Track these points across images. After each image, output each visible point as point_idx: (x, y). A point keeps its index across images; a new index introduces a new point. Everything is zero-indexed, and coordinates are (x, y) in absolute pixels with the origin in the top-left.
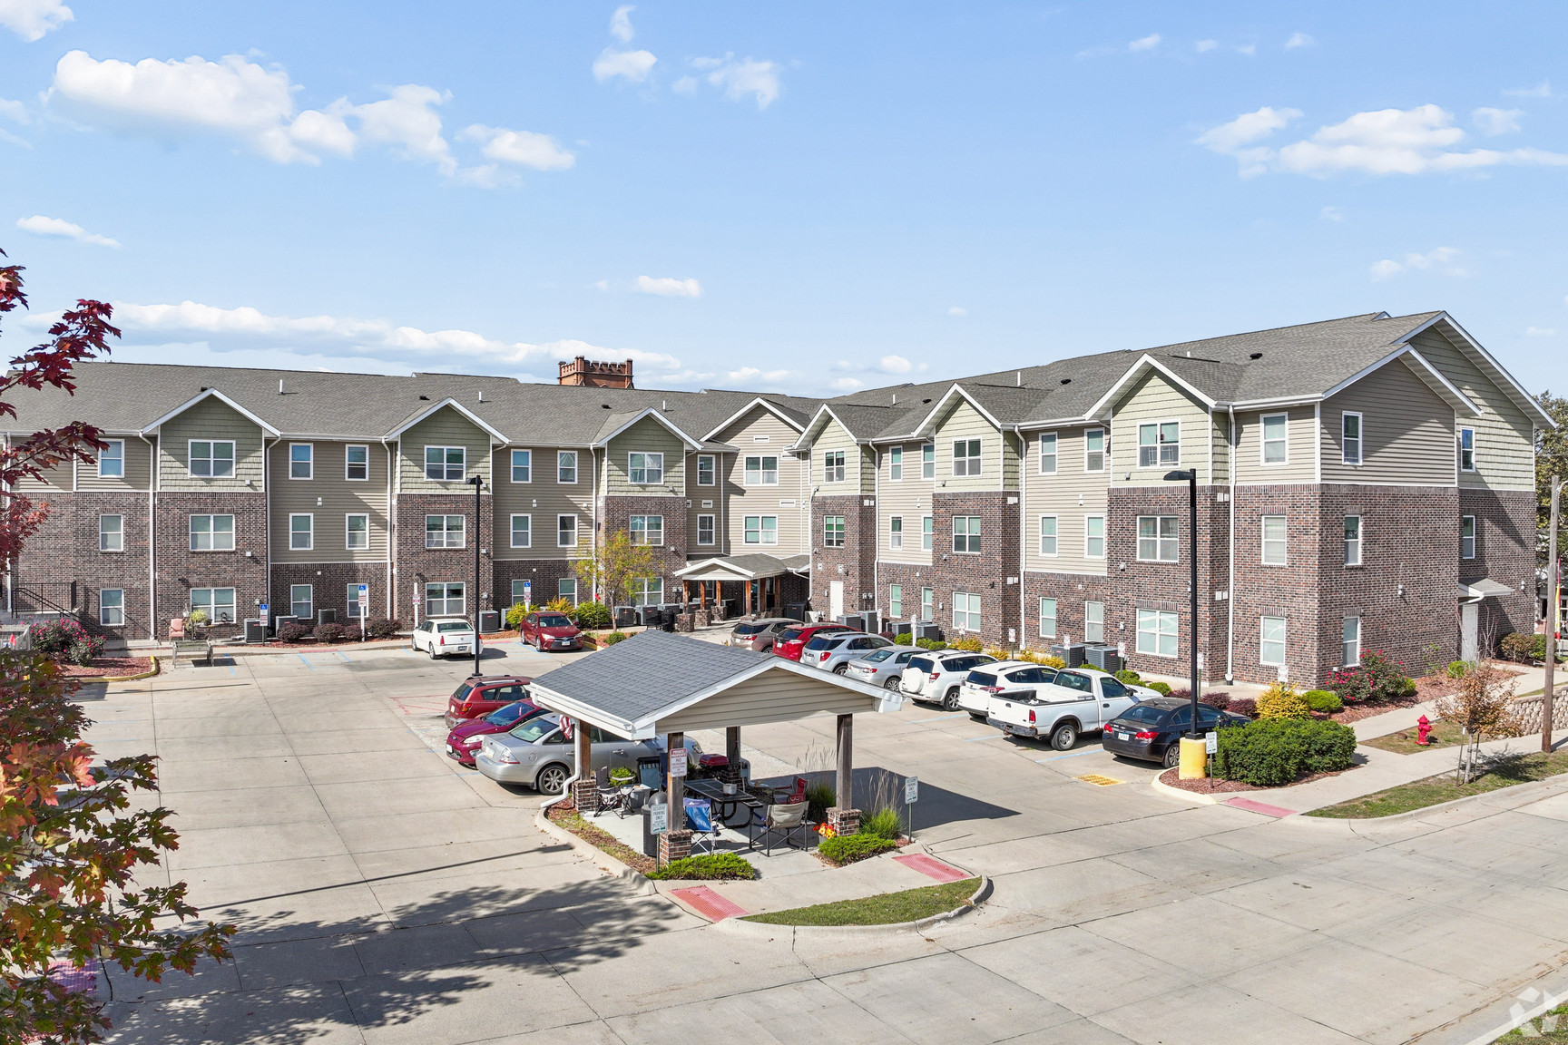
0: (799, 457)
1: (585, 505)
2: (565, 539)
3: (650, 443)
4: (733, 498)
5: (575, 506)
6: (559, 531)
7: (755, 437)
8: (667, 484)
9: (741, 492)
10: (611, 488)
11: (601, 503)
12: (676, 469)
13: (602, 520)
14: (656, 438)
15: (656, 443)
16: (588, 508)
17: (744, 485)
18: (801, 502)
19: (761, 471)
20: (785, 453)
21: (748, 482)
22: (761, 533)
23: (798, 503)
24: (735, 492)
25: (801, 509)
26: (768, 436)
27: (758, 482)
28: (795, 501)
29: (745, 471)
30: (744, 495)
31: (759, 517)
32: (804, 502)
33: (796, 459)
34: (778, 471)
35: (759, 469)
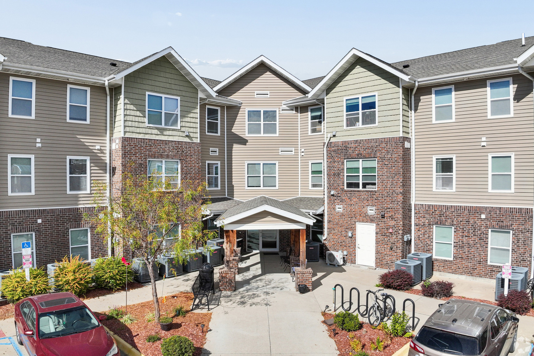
0: (297, 111)
1: (98, 147)
2: (76, 185)
3: (168, 86)
4: (236, 147)
5: (87, 148)
6: (68, 175)
7: (256, 92)
8: (183, 129)
9: (243, 141)
10: (128, 129)
11: (116, 146)
12: (191, 115)
13: (118, 163)
14: (173, 82)
15: (173, 87)
16: (102, 151)
17: (246, 135)
18: (299, 150)
19: (262, 123)
20: (285, 107)
21: (249, 132)
22: (262, 178)
23: (296, 151)
24: (237, 141)
25: (299, 156)
26: (268, 92)
27: (260, 133)
28: (293, 149)
29: (247, 123)
30: (246, 145)
31: (260, 164)
32: (303, 150)
33: (294, 112)
34: (277, 123)
35: (260, 121)
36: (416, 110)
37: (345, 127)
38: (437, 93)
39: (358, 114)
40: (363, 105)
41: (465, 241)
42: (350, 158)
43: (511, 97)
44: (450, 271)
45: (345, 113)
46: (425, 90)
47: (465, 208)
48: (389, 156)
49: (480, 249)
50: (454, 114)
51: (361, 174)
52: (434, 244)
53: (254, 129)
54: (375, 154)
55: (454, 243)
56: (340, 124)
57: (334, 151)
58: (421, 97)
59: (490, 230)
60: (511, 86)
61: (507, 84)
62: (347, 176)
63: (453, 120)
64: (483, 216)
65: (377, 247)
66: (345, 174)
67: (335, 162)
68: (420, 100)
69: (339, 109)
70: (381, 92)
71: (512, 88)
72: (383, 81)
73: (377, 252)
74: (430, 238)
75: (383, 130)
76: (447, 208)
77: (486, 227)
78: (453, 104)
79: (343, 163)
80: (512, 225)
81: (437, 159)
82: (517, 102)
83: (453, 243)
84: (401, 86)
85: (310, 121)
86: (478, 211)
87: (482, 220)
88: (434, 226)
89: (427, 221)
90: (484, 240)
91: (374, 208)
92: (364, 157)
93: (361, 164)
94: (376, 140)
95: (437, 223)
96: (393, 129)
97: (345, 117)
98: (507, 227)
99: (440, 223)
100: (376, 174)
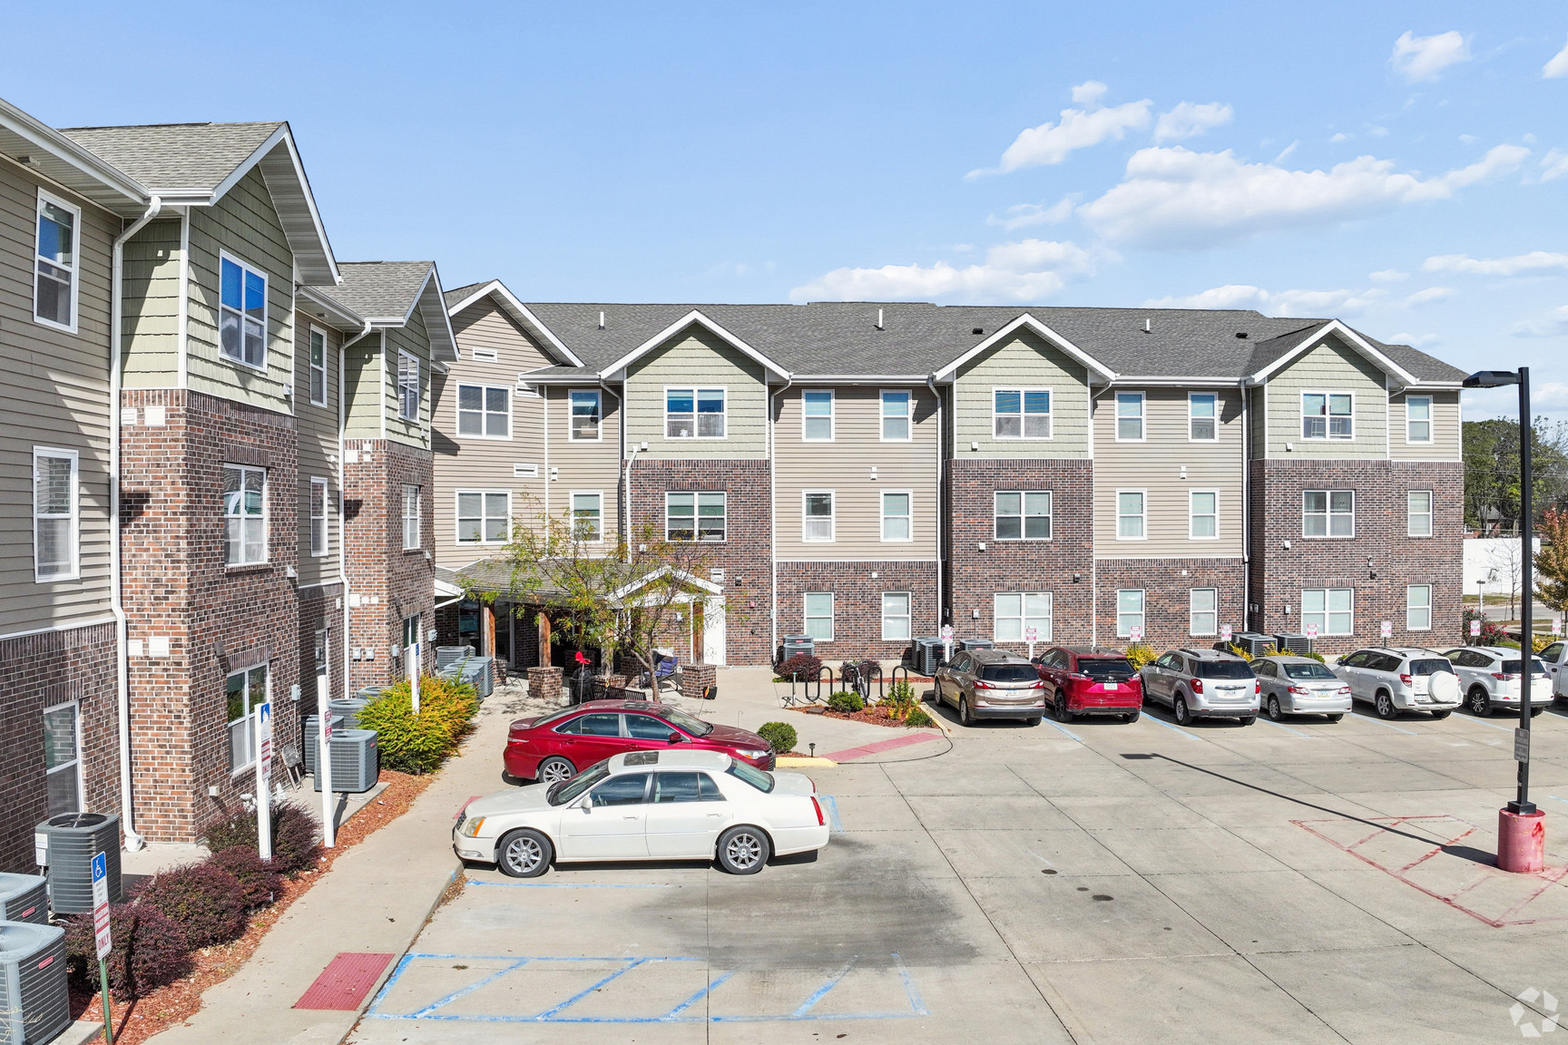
0: (542, 394)
4: (440, 459)
7: (475, 349)
9: (451, 448)
17: (457, 435)
18: (546, 469)
19: (484, 412)
20: (523, 384)
21: (463, 430)
22: (483, 523)
23: (542, 471)
24: (442, 446)
25: (546, 481)
26: (495, 352)
27: (479, 432)
28: (536, 467)
29: (458, 410)
30: (456, 455)
31: (480, 494)
32: (555, 469)
33: (538, 395)
34: (510, 414)
35: (481, 408)
36: (776, 419)
37: (666, 437)
38: (809, 397)
39: (692, 416)
40: (700, 402)
41: (851, 612)
42: (676, 489)
43: (910, 416)
44: (831, 657)
45: (666, 413)
46: (796, 391)
47: (849, 565)
48: (748, 488)
49: (872, 620)
50: (833, 431)
51: (696, 517)
52: (805, 620)
53: (470, 424)
54: (724, 484)
55: (835, 615)
56: (656, 430)
57: (645, 476)
58: (785, 401)
59: (883, 593)
60: (911, 401)
61: (904, 399)
62: (670, 519)
63: (833, 440)
64: (875, 575)
65: (728, 634)
66: (667, 517)
67: (646, 495)
68: (782, 405)
69: (655, 404)
70: (734, 387)
71: (912, 404)
72: (737, 370)
73: (729, 641)
74: (800, 612)
75: (736, 447)
76: (825, 565)
77: (879, 590)
78: (833, 416)
79: (663, 498)
80: (912, 584)
81: (807, 495)
82: (918, 423)
83: (833, 616)
84: (766, 383)
85: (571, 416)
86: (865, 568)
87: (873, 580)
88: (805, 594)
89: (795, 587)
90: (875, 607)
91: (722, 571)
92: (704, 489)
93: (696, 500)
94: (726, 463)
95: (809, 590)
96: (753, 447)
97: (666, 420)
98: (906, 587)
99: (814, 589)
100: (725, 517)
